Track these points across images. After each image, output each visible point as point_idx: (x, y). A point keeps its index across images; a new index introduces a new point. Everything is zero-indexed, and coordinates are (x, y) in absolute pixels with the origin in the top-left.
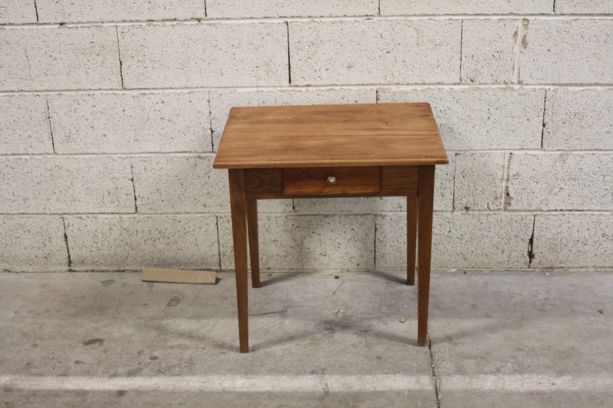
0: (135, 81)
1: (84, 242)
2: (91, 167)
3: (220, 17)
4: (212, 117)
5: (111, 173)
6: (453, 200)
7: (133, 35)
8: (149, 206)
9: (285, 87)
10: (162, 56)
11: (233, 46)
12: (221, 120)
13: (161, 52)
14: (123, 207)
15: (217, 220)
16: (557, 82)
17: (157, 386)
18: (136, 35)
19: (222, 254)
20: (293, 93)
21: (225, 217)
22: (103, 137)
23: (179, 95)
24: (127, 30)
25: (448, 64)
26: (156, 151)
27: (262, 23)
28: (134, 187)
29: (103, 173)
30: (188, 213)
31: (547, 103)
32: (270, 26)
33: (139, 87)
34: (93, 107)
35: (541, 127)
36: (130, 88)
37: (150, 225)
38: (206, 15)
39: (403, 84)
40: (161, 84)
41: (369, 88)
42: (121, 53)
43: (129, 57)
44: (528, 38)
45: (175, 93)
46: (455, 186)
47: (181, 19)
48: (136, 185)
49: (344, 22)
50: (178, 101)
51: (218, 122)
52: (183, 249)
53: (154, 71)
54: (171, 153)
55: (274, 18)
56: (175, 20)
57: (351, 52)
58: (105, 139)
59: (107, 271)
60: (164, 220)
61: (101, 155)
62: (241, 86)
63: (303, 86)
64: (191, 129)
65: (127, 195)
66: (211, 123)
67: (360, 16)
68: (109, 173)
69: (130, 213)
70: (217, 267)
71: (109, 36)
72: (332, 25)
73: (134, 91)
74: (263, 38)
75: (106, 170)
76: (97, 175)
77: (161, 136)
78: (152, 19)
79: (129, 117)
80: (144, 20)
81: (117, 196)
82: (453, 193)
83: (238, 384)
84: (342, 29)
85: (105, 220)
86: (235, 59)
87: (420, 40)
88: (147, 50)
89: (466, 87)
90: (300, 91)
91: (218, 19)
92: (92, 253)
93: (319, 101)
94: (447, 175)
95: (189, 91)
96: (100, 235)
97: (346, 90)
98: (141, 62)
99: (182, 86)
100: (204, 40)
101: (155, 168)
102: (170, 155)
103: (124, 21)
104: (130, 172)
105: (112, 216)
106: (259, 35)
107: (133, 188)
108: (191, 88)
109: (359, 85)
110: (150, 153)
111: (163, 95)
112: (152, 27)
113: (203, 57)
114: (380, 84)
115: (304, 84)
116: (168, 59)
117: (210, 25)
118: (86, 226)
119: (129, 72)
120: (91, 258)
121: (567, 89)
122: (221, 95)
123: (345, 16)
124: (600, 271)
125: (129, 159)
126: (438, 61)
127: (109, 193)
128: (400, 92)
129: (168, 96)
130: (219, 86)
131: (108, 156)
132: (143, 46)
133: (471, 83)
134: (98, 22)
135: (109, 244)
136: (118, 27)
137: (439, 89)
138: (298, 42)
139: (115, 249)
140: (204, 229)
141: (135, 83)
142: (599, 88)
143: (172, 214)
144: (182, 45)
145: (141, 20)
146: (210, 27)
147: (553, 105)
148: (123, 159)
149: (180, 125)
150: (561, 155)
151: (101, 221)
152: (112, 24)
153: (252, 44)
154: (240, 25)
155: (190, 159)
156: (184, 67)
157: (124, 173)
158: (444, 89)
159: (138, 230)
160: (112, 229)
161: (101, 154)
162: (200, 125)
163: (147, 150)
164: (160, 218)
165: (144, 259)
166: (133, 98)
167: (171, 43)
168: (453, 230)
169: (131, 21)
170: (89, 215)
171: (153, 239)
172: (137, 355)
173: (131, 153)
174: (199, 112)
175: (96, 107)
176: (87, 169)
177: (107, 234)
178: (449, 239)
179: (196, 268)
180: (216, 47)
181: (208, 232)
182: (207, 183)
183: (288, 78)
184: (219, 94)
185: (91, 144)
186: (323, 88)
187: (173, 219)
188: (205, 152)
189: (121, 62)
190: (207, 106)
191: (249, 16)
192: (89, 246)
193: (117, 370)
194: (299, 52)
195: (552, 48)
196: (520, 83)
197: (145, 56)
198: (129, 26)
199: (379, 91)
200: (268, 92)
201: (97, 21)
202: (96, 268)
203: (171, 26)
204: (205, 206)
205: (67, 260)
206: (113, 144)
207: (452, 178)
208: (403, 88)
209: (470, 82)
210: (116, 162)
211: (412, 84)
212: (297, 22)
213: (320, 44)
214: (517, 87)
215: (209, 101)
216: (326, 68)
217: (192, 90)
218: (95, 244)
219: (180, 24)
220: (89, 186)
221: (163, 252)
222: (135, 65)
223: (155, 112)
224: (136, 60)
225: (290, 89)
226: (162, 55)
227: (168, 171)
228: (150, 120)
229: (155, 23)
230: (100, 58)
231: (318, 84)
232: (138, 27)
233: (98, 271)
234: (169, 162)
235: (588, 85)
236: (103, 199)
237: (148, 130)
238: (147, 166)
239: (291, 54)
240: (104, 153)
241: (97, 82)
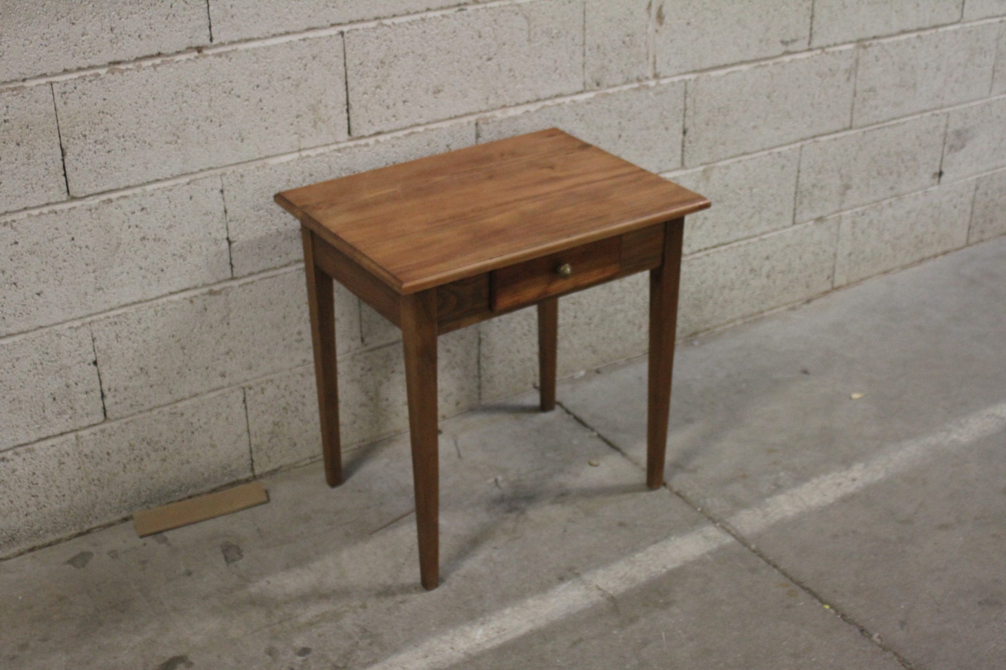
0: (92, 180)
1: (12, 502)
2: (18, 359)
3: (236, 39)
4: (228, 218)
5: (56, 361)
7: (84, 94)
8: (128, 402)
9: (343, 142)
10: (138, 126)
11: (258, 86)
12: (244, 220)
13: (137, 118)
14: (82, 416)
15: (245, 394)
16: (698, 68)
18: (90, 93)
19: (254, 450)
20: (356, 150)
21: (258, 384)
22: (37, 297)
23: (170, 190)
24: (72, 87)
25: (569, 65)
26: (136, 300)
27: (304, 40)
28: (99, 375)
29: (41, 364)
30: (196, 395)
31: (688, 100)
32: (317, 42)
33: (100, 190)
34: (14, 246)
35: (681, 136)
36: (83, 195)
37: (132, 436)
38: (211, 40)
39: (510, 106)
40: (139, 178)
41: (465, 120)
42: (61, 132)
43: (79, 138)
44: (664, 9)
45: (164, 188)
47: (170, 52)
48: (104, 370)
49: (427, 21)
50: (170, 202)
51: (240, 225)
52: (191, 460)
53: (124, 155)
54: (162, 296)
55: (323, 28)
56: (159, 55)
57: (437, 68)
58: (41, 300)
59: (59, 541)
60: (155, 420)
61: (34, 333)
62: (274, 154)
63: (370, 136)
64: (194, 247)
65: (86, 393)
66: (227, 229)
67: (449, 7)
68: (52, 361)
69: (94, 425)
70: (249, 474)
71: (38, 105)
72: (410, 27)
73: (91, 198)
74: (306, 66)
75: (47, 357)
76: (29, 371)
77: (143, 271)
78: (118, 59)
79: (84, 249)
80: (103, 63)
81: (70, 401)
83: (478, 637)
84: (424, 32)
85: (48, 449)
86: (262, 109)
87: (532, 33)
88: (111, 118)
89: (591, 95)
90: (367, 145)
91: (232, 43)
92: (29, 517)
93: (395, 155)
95: (187, 179)
96: (41, 481)
97: (433, 130)
98: (101, 144)
99: (175, 174)
100: (210, 84)
101: (135, 331)
102: (160, 301)
103: (65, 71)
104: (91, 349)
105: (62, 439)
106: (299, 61)
107: (97, 377)
108: (192, 173)
109: (451, 118)
110: (126, 305)
111: (143, 195)
112: (117, 74)
113: (210, 114)
114: (480, 112)
115: (372, 132)
116: (150, 128)
117: (220, 55)
118: (14, 471)
119: (80, 165)
120: (27, 527)
121: (709, 76)
122: (242, 176)
123: (428, 10)
124: (750, 322)
125: (88, 325)
126: (556, 62)
127: (54, 399)
128: (509, 118)
129: (152, 195)
130: (238, 161)
131: (47, 330)
132: (103, 112)
133: (597, 88)
134: (16, 81)
135: (59, 492)
136: (54, 85)
137: (559, 105)
138: (361, 64)
139: (72, 497)
140: (224, 415)
141: (92, 185)
142: (744, 67)
143: (169, 404)
144: (173, 99)
145: (98, 64)
146: (219, 60)
147: (694, 102)
148: (77, 328)
149: (175, 244)
150: (704, 171)
151: (42, 453)
152: (43, 81)
153: (289, 78)
154: (268, 49)
155: (195, 300)
156: (178, 137)
157: (80, 355)
158: (564, 103)
159: (110, 451)
160: (63, 463)
161: (35, 330)
162: (209, 236)
163: (119, 303)
164: (149, 417)
165: (124, 498)
166: (89, 212)
167: (154, 99)
169: (79, 69)
170: (19, 450)
171: (138, 459)
172: (268, 657)
173: (90, 315)
174: (206, 214)
175: (20, 244)
176: (9, 365)
177: (55, 474)
178: (574, 329)
179: (214, 486)
180: (230, 93)
181: (230, 419)
182: (225, 334)
183: (346, 126)
184: (239, 176)
185: (15, 315)
186: (400, 134)
187: (171, 414)
188: (219, 282)
189: (62, 149)
190: (220, 200)
191: (282, 30)
192: (21, 507)
194: (362, 80)
195: (692, 20)
196: (656, 76)
197: (107, 130)
198: (75, 79)
199: (480, 123)
200: (317, 156)
201: (13, 78)
202: (38, 542)
203: (152, 68)
204: (223, 375)
206: (57, 306)
208: (512, 112)
209: (595, 87)
210: (63, 337)
211: (523, 104)
212: (357, 30)
213: (393, 62)
214: (652, 83)
215: (222, 191)
216: (403, 99)
217: (193, 177)
218: (33, 499)
219: (168, 62)
220: (15, 396)
221: (156, 475)
222: (90, 150)
223: (130, 230)
224: (92, 141)
225: (351, 144)
226: (138, 123)
227: (158, 330)
228: (121, 246)
229: (122, 67)
230: (24, 149)
231: (392, 127)
232: (92, 78)
233: (42, 547)
234: (159, 315)
235: (733, 65)
236: (44, 411)
237: (120, 265)
238: (120, 331)
239: (350, 86)
240: (41, 327)
241: (20, 196)
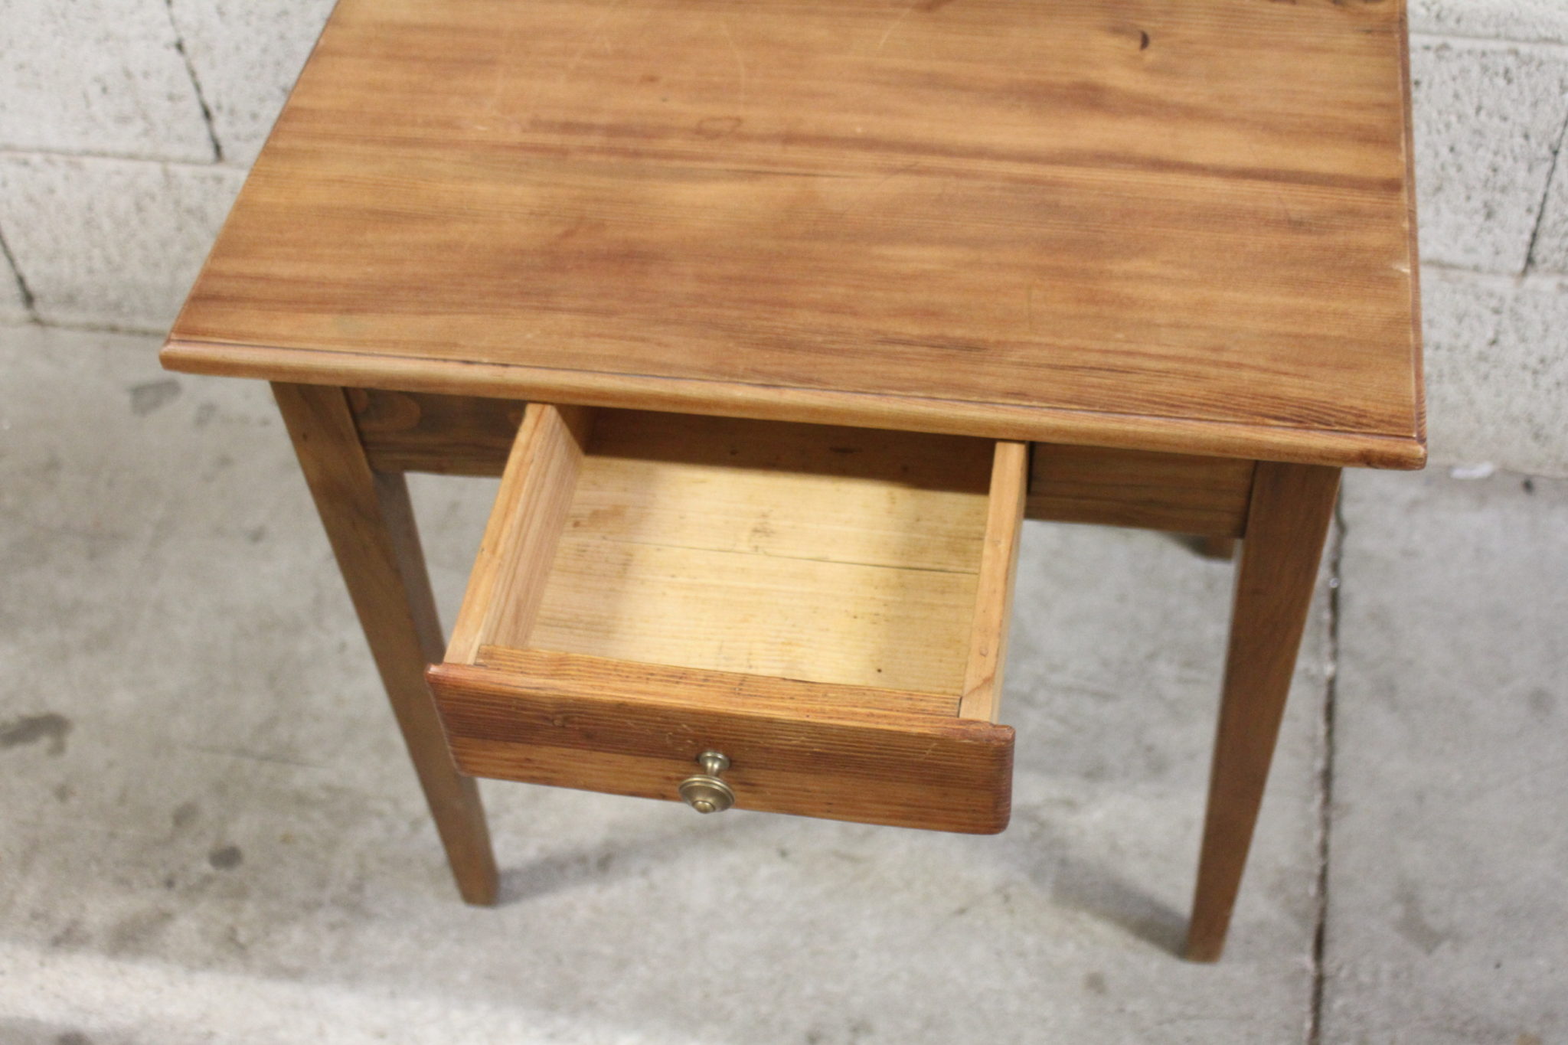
1: (57, 241)
6: (1534, 235)
14: (167, 138)
17: (203, 1028)
28: (193, 74)
46: (1554, 185)
48: (200, 66)
65: (170, 98)
68: (86, 18)
69: (196, 163)
81: (138, 103)
82: (1536, 209)
85: (108, 175)
92: (95, 277)
94: (1526, 137)
104: (166, 19)
105: (135, 165)
107: (188, 76)
118: (52, 191)
120: (94, 291)
127: (105, 90)
135: (146, 256)
151: (98, 178)
157: (143, 23)
160: (145, 210)
168: (1509, 339)
170: (52, 158)
172: (169, 825)
177: (132, 223)
178: (1484, 367)
192: (77, 256)
193: (83, 907)
205: (16, 290)
207: (1545, 151)
218: (97, 249)
233: (132, 332)
236: (88, 106)
